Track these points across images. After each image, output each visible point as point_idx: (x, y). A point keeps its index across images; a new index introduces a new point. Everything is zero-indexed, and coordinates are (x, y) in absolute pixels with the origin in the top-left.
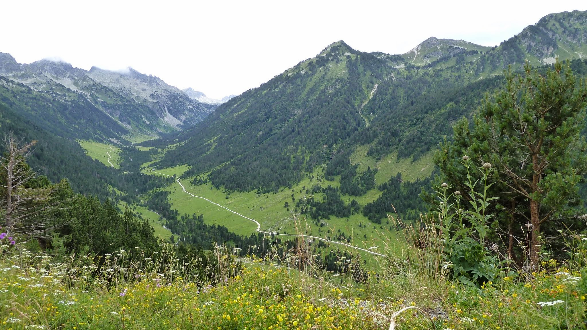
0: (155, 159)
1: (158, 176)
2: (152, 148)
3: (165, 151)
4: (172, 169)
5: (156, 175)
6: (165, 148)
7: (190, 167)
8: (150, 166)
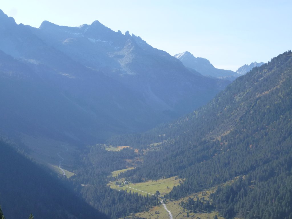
0: (130, 165)
1: (132, 193)
2: (126, 147)
3: (145, 152)
4: (154, 182)
5: (128, 191)
6: (145, 148)
7: (183, 180)
8: (121, 176)
